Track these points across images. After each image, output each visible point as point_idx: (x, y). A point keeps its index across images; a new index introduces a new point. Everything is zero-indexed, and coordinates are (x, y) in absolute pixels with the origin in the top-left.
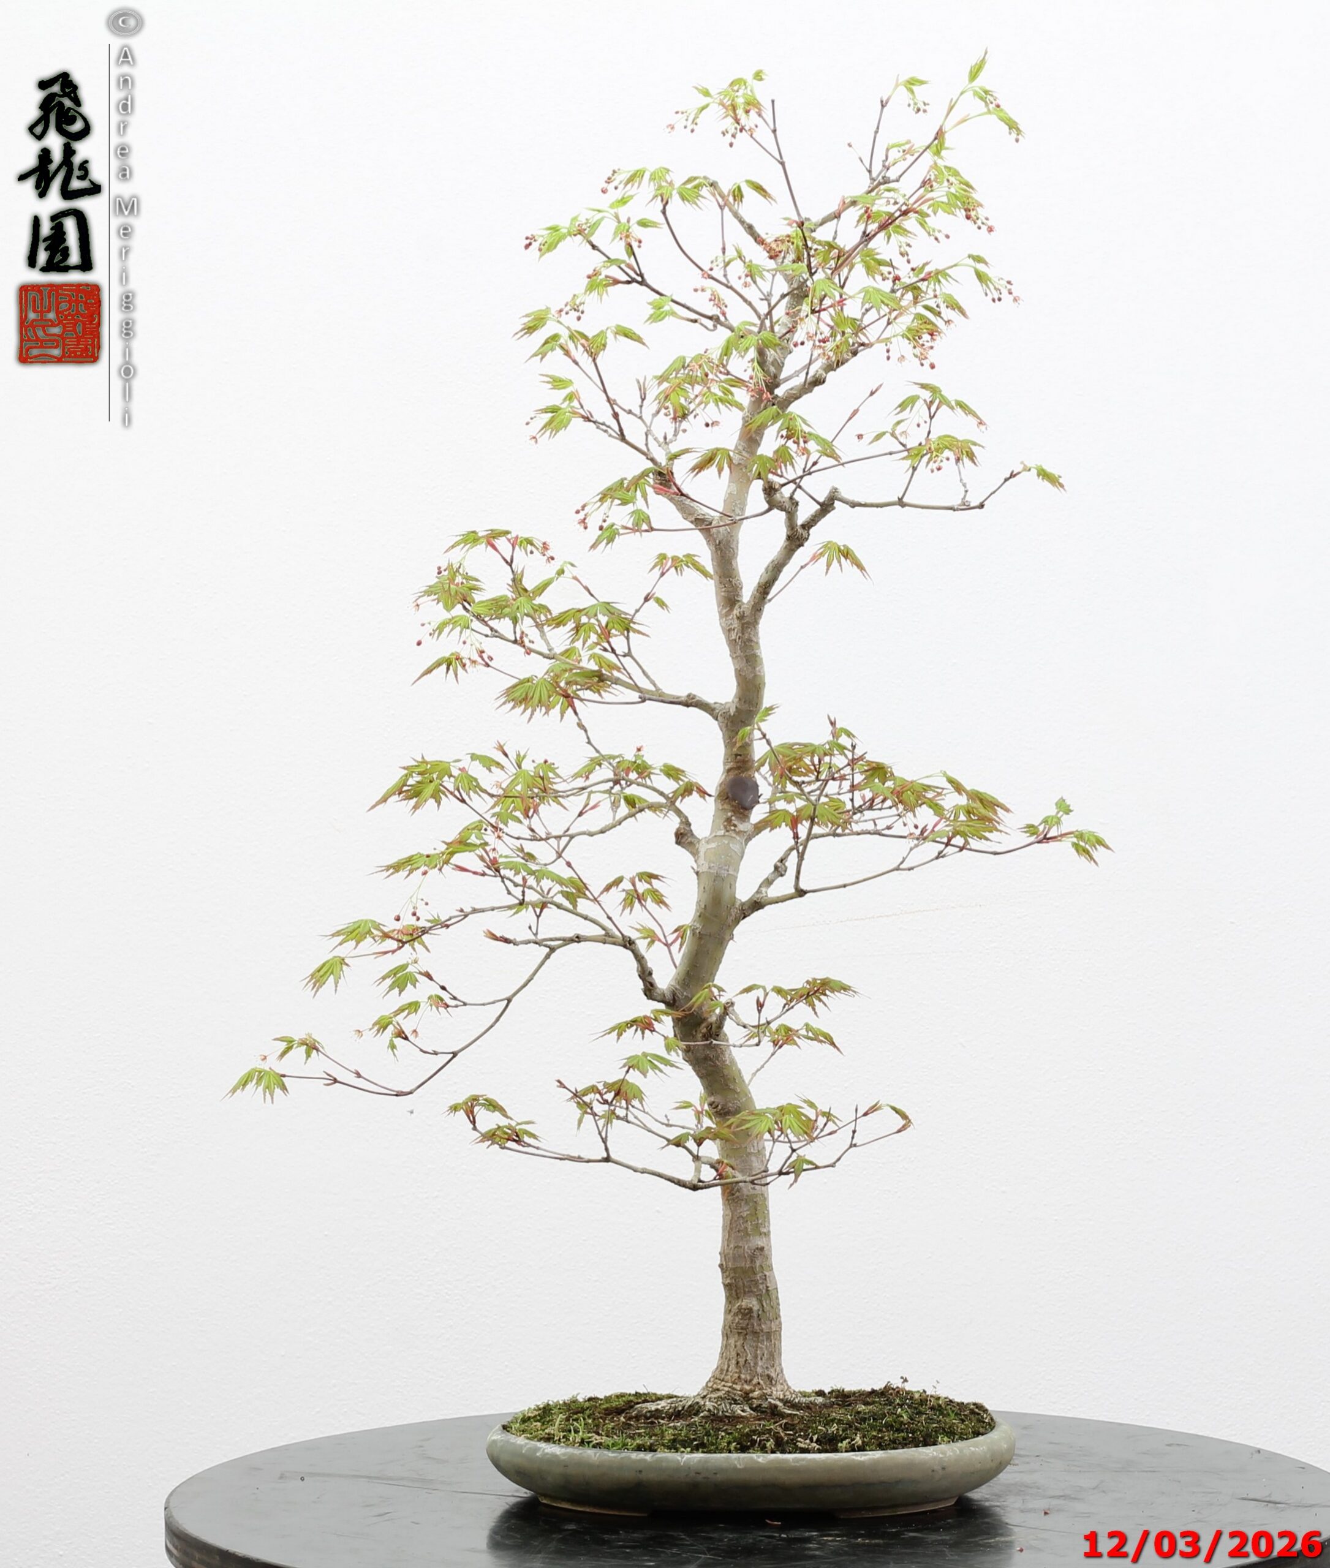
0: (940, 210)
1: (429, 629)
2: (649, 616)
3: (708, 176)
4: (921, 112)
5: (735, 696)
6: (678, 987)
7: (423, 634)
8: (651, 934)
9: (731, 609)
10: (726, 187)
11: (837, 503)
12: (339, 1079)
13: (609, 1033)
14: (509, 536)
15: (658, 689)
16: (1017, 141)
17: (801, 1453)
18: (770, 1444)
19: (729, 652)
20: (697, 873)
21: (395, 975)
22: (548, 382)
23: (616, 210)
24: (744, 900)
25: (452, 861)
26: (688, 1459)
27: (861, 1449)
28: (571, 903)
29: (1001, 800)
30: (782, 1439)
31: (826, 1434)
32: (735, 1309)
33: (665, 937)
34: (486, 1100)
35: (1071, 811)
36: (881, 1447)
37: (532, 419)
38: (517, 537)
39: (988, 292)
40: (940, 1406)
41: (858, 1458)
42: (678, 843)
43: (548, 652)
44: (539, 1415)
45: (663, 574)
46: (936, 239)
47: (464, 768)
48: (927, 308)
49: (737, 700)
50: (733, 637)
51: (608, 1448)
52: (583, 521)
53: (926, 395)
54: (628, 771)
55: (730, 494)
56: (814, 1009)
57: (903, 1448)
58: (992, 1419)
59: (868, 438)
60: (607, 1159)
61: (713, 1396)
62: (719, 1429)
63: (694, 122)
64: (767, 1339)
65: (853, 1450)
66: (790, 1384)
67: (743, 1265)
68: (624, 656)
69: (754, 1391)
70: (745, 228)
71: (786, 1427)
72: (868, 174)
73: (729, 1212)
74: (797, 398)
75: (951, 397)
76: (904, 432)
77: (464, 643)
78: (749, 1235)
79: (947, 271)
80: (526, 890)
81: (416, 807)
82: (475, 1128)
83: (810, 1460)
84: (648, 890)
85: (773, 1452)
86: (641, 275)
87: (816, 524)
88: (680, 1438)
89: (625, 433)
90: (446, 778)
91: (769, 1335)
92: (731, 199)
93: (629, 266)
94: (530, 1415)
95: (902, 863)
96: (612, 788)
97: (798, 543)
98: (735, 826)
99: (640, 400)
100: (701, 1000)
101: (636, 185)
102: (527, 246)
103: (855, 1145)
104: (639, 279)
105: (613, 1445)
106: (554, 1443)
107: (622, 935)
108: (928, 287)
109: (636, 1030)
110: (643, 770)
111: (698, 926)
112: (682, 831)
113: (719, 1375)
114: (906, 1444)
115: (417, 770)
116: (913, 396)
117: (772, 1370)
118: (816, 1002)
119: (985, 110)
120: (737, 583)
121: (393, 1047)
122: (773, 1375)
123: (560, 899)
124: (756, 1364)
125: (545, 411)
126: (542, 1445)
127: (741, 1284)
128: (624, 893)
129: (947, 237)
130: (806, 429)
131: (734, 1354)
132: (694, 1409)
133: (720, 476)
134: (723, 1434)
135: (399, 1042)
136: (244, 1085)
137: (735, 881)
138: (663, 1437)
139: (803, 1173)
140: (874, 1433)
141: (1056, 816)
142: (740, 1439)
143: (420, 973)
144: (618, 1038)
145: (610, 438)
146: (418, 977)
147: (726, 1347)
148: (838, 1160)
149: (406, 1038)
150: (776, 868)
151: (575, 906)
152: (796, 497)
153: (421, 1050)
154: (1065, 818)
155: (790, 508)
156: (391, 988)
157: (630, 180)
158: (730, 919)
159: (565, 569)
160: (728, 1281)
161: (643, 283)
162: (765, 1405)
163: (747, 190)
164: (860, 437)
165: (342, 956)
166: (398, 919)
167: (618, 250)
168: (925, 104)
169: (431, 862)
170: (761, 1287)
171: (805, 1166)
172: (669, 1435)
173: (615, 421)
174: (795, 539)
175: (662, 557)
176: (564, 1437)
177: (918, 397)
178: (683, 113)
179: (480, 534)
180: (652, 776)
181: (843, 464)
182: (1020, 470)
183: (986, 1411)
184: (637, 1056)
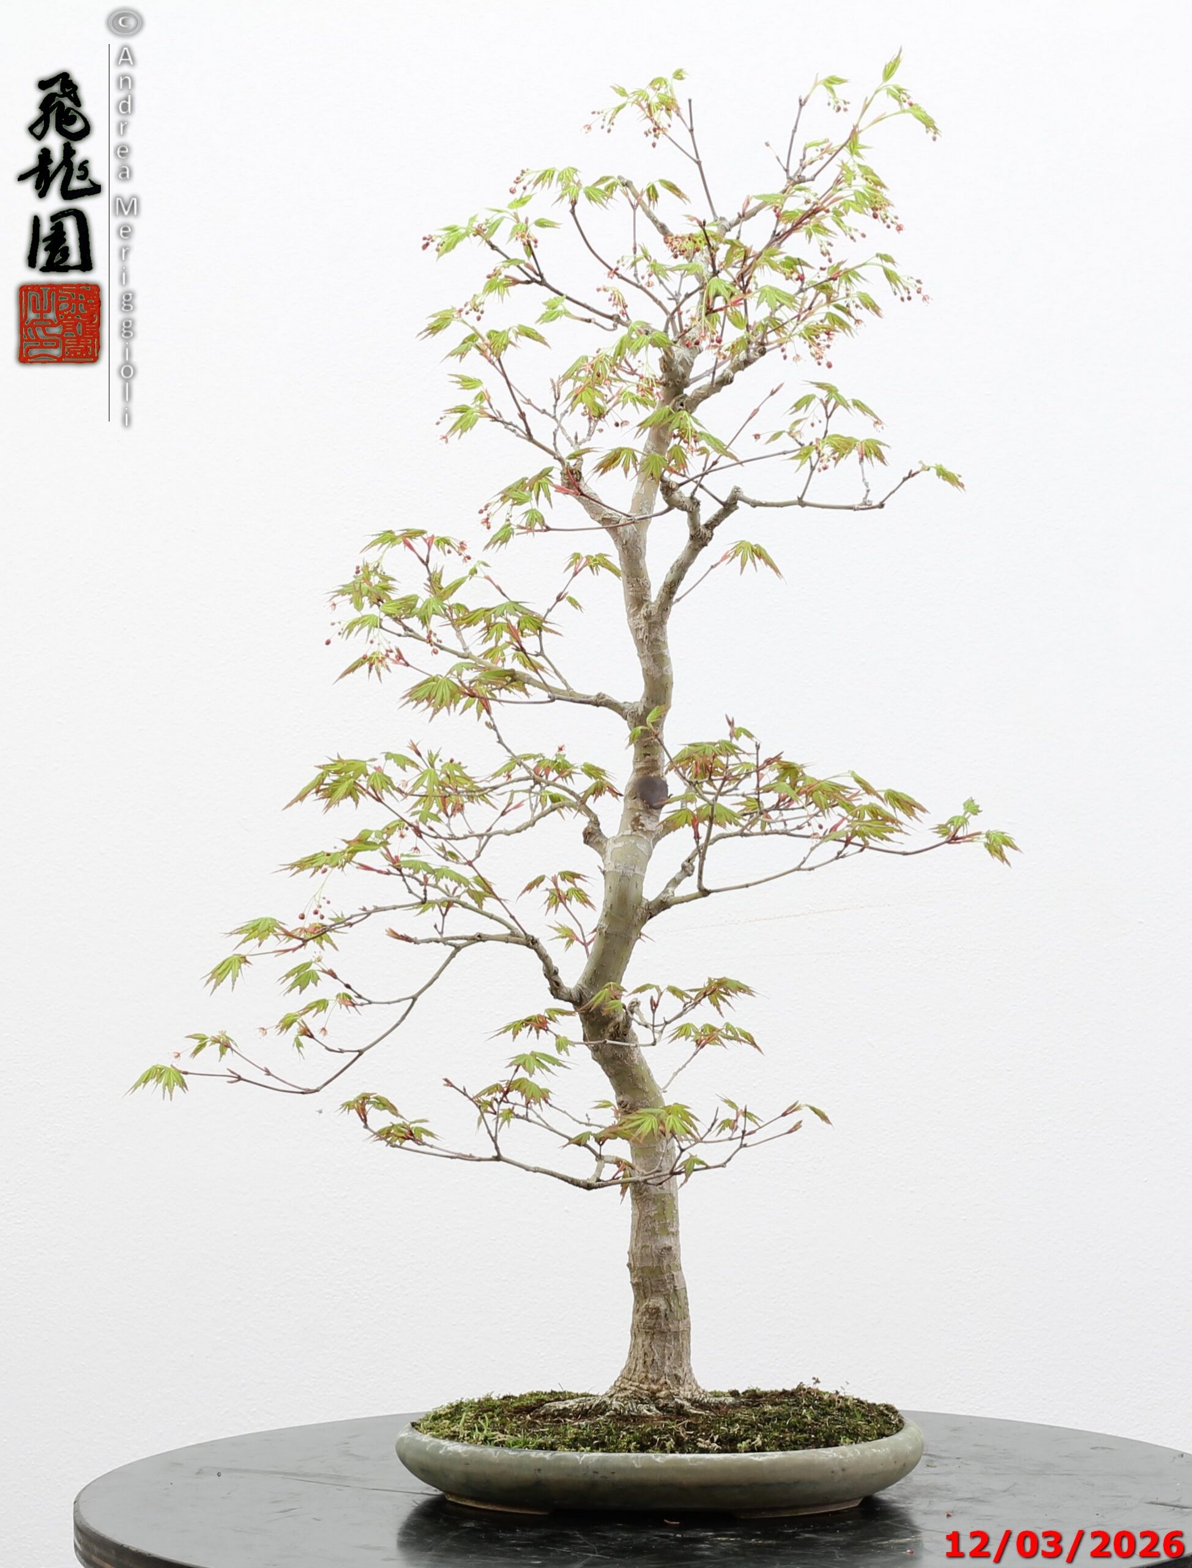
0: (851, 209)
1: (338, 628)
2: (560, 616)
3: (623, 176)
4: (842, 111)
5: (643, 696)
6: (585, 986)
7: (332, 633)
8: (570, 934)
9: (639, 609)
10: (640, 186)
11: (739, 503)
12: (243, 1076)
13: (504, 1032)
14: (425, 536)
15: (569, 689)
16: (934, 139)
17: (700, 1452)
18: (670, 1444)
19: (636, 652)
20: (604, 873)
21: (298, 972)
22: (457, 382)
23: (515, 210)
24: (650, 900)
25: (354, 859)
26: (587, 1458)
27: (761, 1449)
28: (476, 902)
29: (918, 800)
30: (683, 1439)
31: (727, 1434)
32: (642, 1308)
33: (583, 936)
34: (376, 1098)
35: (979, 811)
36: (781, 1447)
37: (441, 418)
38: (433, 537)
39: (897, 291)
40: (847, 1407)
41: (757, 1459)
42: (586, 842)
43: (463, 651)
44: (450, 1413)
45: (575, 574)
46: (852, 238)
47: (380, 767)
48: (838, 307)
49: (645, 699)
50: (641, 637)
51: (509, 1446)
52: (487, 521)
53: (823, 394)
54: (547, 770)
55: (638, 493)
56: (719, 1009)
57: (804, 1449)
58: (901, 1421)
59: (764, 438)
60: (498, 1158)
61: (620, 1395)
62: (621, 1429)
63: (611, 123)
64: (675, 1339)
65: (753, 1451)
66: (699, 1384)
67: (650, 1264)
68: (537, 655)
69: (661, 1391)
70: (657, 228)
71: (689, 1427)
72: (785, 173)
73: (637, 1212)
74: (705, 397)
75: (848, 397)
76: (799, 432)
77: (372, 642)
78: (656, 1234)
79: (856, 270)
80: (428, 888)
81: (328, 806)
82: (366, 1126)
83: (708, 1460)
84: (572, 889)
85: (672, 1452)
86: (541, 275)
87: (719, 524)
88: (581, 1437)
89: (532, 433)
90: (362, 777)
91: (676, 1335)
92: (645, 198)
93: (528, 266)
94: (442, 1412)
95: (803, 863)
96: (532, 787)
97: (701, 542)
98: (643, 825)
99: (554, 400)
100: (601, 999)
101: (547, 184)
102: (425, 246)
103: (745, 1146)
104: (539, 279)
105: (515, 1443)
106: (458, 1441)
107: (525, 934)
108: (839, 285)
109: (531, 1029)
110: (564, 769)
111: (604, 925)
112: (590, 831)
113: (627, 1375)
114: (807, 1445)
115: (333, 769)
116: (808, 396)
117: (680, 1370)
118: (721, 1002)
119: (898, 109)
120: (645, 583)
121: (299, 1045)
122: (681, 1374)
123: (466, 898)
124: (663, 1364)
125: (455, 410)
126: (446, 1443)
127: (648, 1283)
128: (548, 893)
129: (864, 236)
130: (698, 429)
131: (641, 1353)
132: (601, 1409)
133: (626, 476)
134: (625, 1433)
135: (304, 1039)
136: (146, 1082)
137: (642, 881)
138: (565, 1435)
139: (694, 1173)
140: (776, 1434)
141: (963, 817)
142: (641, 1438)
143: (324, 971)
144: (514, 1037)
145: (518, 438)
146: (320, 974)
147: (634, 1346)
148: (729, 1160)
149: (311, 1036)
150: (684, 867)
151: (481, 905)
152: (696, 496)
153: (327, 1048)
154: (972, 819)
155: (692, 507)
156: (293, 986)
157: (541, 178)
158: (636, 919)
159: (478, 568)
160: (636, 1280)
161: (543, 283)
162: (671, 1404)
163: (661, 190)
164: (757, 436)
165: (243, 953)
166: (302, 917)
167: (517, 250)
168: (845, 103)
169: (332, 860)
170: (668, 1286)
171: (696, 1166)
172: (571, 1433)
173: (522, 421)
174: (699, 539)
175: (577, 557)
176: (468, 1435)
177: (814, 397)
178: (599, 113)
179: (397, 534)
180: (573, 775)
181: (741, 463)
182: (918, 469)
183: (895, 1412)
184: (524, 1055)
